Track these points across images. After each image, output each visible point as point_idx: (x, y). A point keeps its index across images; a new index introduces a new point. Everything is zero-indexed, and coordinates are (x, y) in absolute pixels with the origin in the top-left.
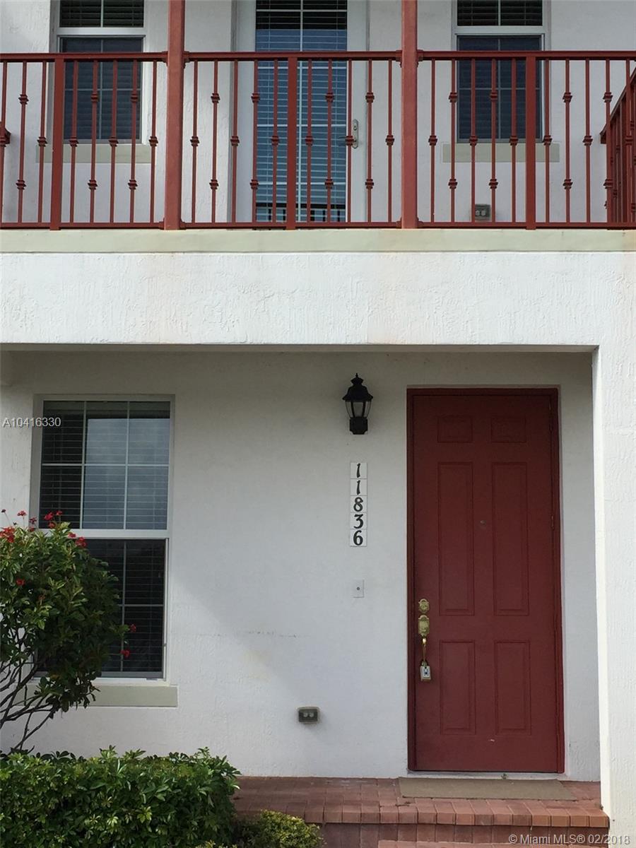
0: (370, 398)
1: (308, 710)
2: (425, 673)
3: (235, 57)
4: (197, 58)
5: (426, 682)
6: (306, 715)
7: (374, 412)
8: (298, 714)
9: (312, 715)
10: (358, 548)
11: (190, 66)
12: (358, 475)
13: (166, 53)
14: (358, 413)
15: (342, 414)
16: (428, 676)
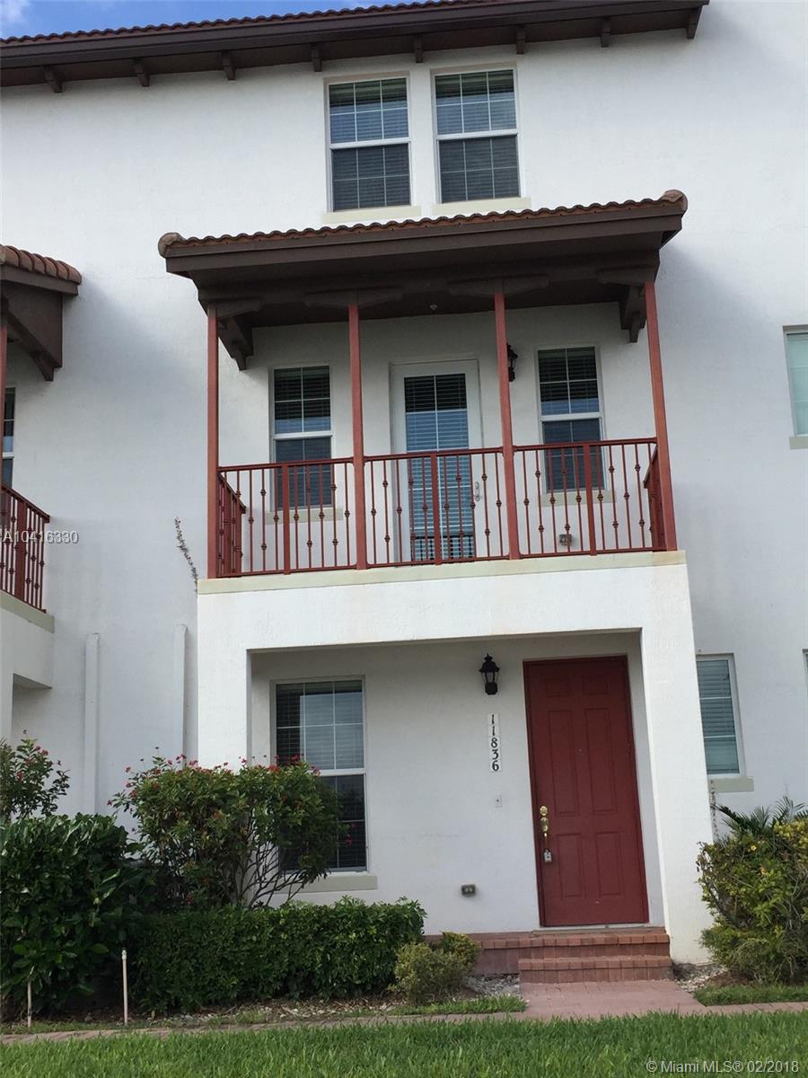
0: (498, 669)
1: (467, 887)
2: (548, 857)
3: (395, 458)
4: (372, 459)
5: (548, 863)
6: (467, 890)
7: (501, 679)
8: (460, 890)
9: (471, 890)
10: (496, 773)
11: (368, 464)
12: (493, 722)
13: (352, 458)
14: (491, 681)
15: (478, 682)
16: (550, 859)
